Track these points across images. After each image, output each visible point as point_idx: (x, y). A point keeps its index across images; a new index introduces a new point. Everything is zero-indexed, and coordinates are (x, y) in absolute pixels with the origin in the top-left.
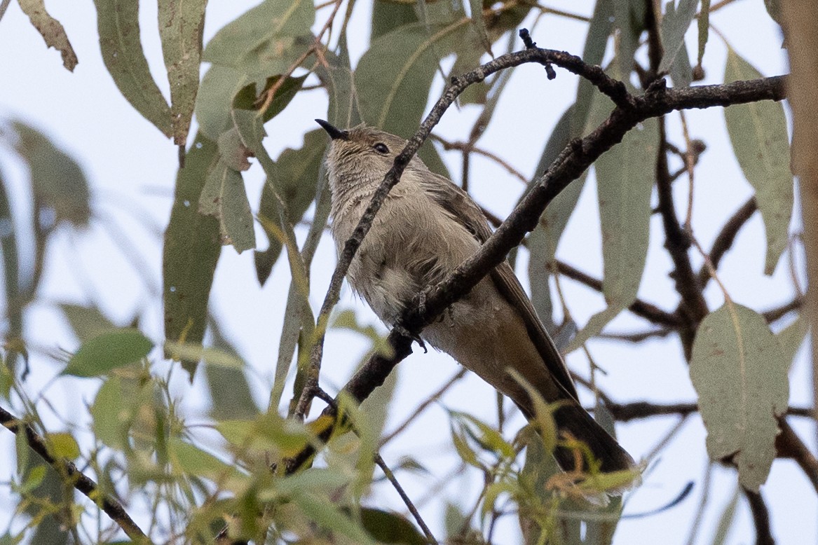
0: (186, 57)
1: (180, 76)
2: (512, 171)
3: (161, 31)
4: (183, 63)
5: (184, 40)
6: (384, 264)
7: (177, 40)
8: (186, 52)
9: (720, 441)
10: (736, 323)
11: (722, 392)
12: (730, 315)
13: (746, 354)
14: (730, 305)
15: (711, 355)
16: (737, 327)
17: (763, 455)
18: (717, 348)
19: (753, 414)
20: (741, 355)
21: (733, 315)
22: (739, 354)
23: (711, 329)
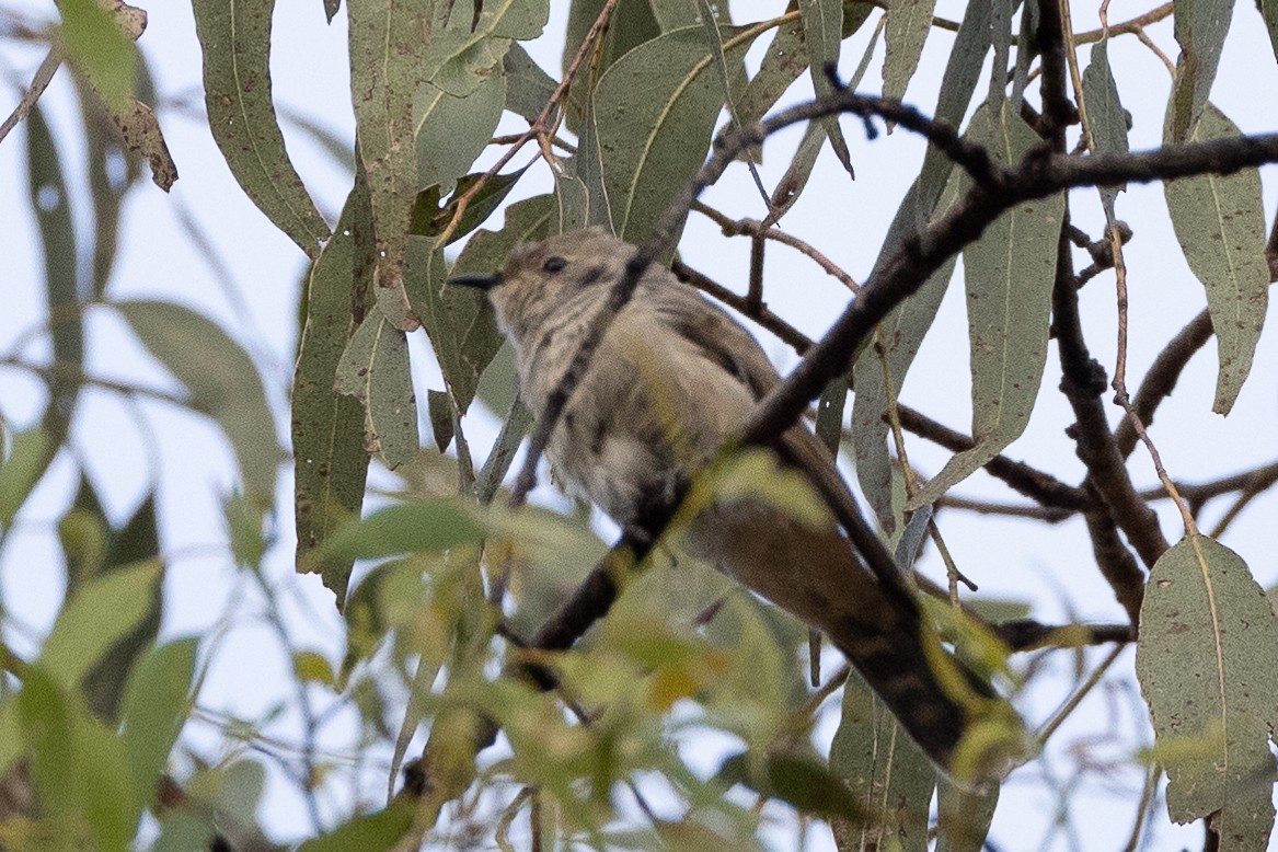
0: (396, 148)
1: (388, 179)
2: (830, 269)
3: (356, 107)
4: (391, 158)
5: (392, 122)
6: (602, 430)
7: (381, 123)
8: (397, 140)
9: (1190, 793)
10: (1206, 574)
11: (1190, 703)
12: (1196, 557)
13: (1223, 632)
14: (1195, 539)
15: (1169, 632)
16: (1208, 581)
17: (1255, 816)
18: (1178, 619)
19: (1239, 744)
20: (1217, 634)
21: (1201, 559)
22: (1214, 632)
23: (1165, 584)
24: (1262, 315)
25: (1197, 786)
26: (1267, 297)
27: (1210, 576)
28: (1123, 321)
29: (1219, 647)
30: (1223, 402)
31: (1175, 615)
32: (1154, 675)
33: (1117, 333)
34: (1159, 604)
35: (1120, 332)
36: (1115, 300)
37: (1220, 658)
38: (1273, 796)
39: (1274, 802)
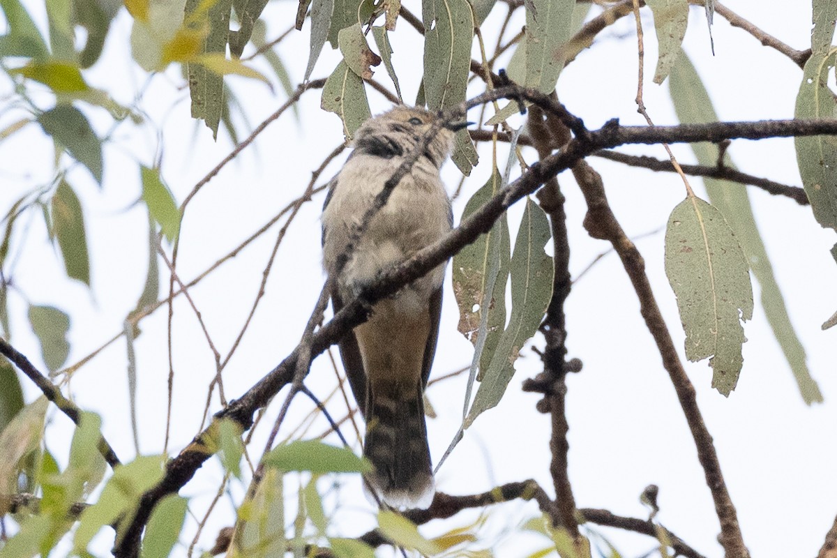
9: (697, 345)
10: (700, 220)
11: (696, 293)
12: (695, 210)
13: (712, 254)
14: (693, 199)
15: (681, 251)
16: (702, 224)
17: (732, 361)
18: (686, 244)
19: (723, 319)
20: (709, 255)
21: (697, 210)
22: (707, 254)
23: (678, 223)
24: (683, 32)
25: (701, 341)
26: (687, 22)
27: (703, 221)
28: (641, 64)
29: (710, 262)
30: (659, 77)
31: (685, 241)
32: (675, 275)
33: (638, 71)
34: (675, 235)
35: (640, 70)
36: (637, 51)
37: (711, 269)
38: (743, 351)
39: (742, 354)
